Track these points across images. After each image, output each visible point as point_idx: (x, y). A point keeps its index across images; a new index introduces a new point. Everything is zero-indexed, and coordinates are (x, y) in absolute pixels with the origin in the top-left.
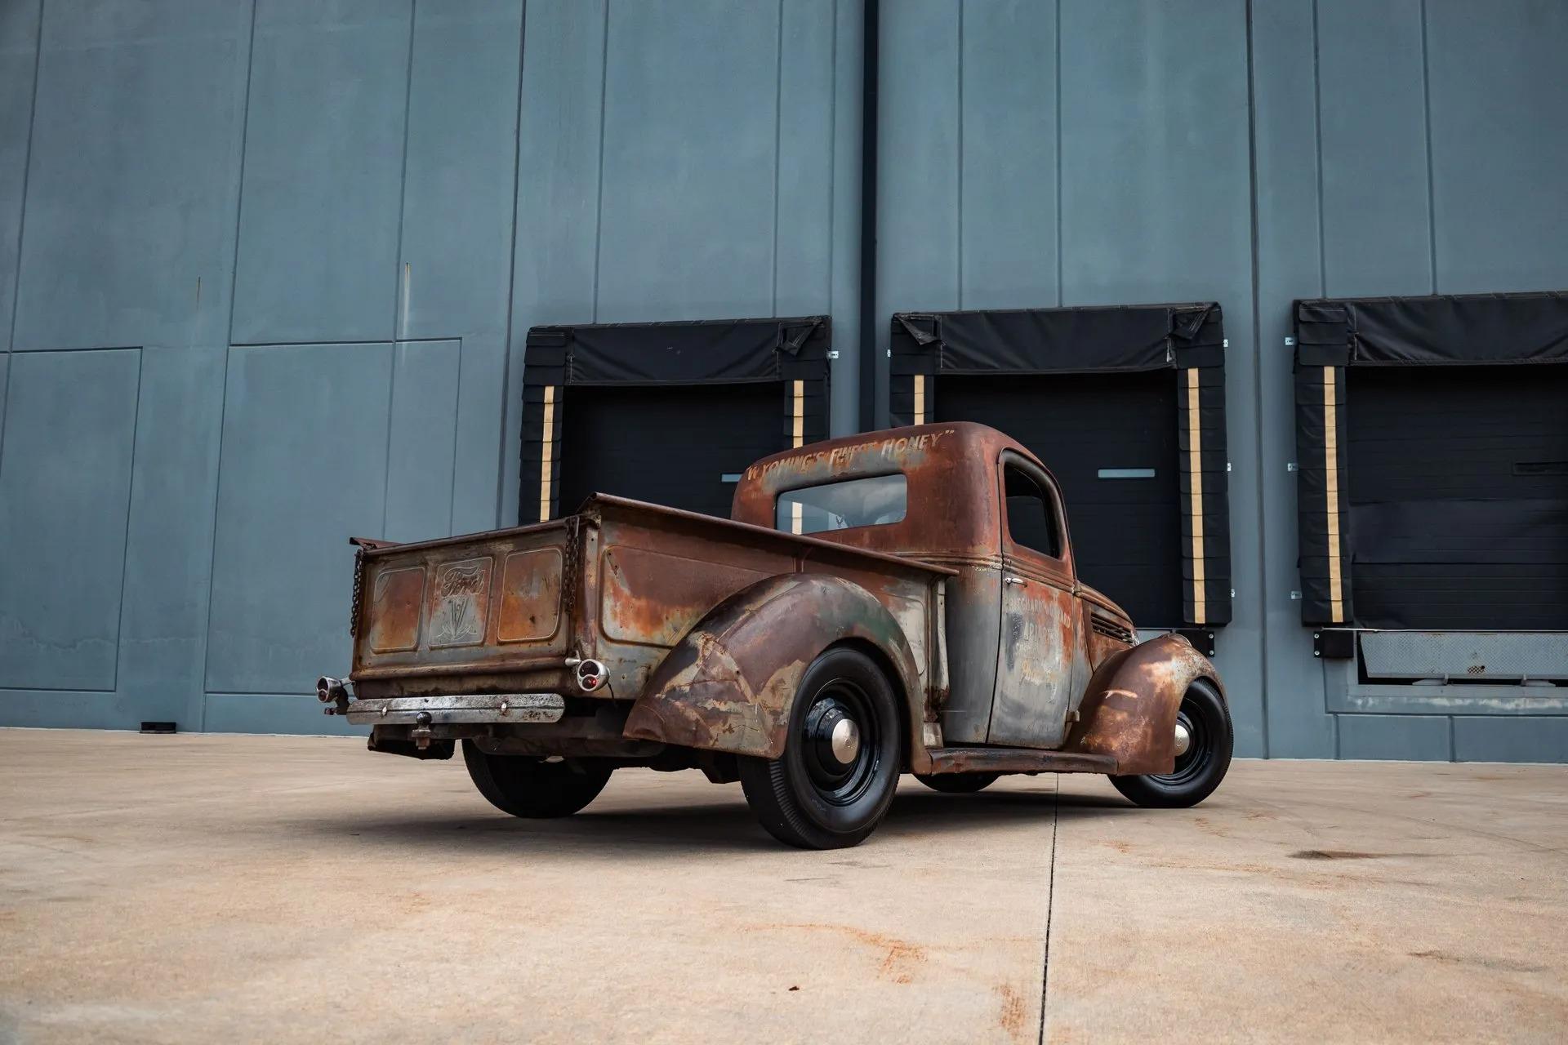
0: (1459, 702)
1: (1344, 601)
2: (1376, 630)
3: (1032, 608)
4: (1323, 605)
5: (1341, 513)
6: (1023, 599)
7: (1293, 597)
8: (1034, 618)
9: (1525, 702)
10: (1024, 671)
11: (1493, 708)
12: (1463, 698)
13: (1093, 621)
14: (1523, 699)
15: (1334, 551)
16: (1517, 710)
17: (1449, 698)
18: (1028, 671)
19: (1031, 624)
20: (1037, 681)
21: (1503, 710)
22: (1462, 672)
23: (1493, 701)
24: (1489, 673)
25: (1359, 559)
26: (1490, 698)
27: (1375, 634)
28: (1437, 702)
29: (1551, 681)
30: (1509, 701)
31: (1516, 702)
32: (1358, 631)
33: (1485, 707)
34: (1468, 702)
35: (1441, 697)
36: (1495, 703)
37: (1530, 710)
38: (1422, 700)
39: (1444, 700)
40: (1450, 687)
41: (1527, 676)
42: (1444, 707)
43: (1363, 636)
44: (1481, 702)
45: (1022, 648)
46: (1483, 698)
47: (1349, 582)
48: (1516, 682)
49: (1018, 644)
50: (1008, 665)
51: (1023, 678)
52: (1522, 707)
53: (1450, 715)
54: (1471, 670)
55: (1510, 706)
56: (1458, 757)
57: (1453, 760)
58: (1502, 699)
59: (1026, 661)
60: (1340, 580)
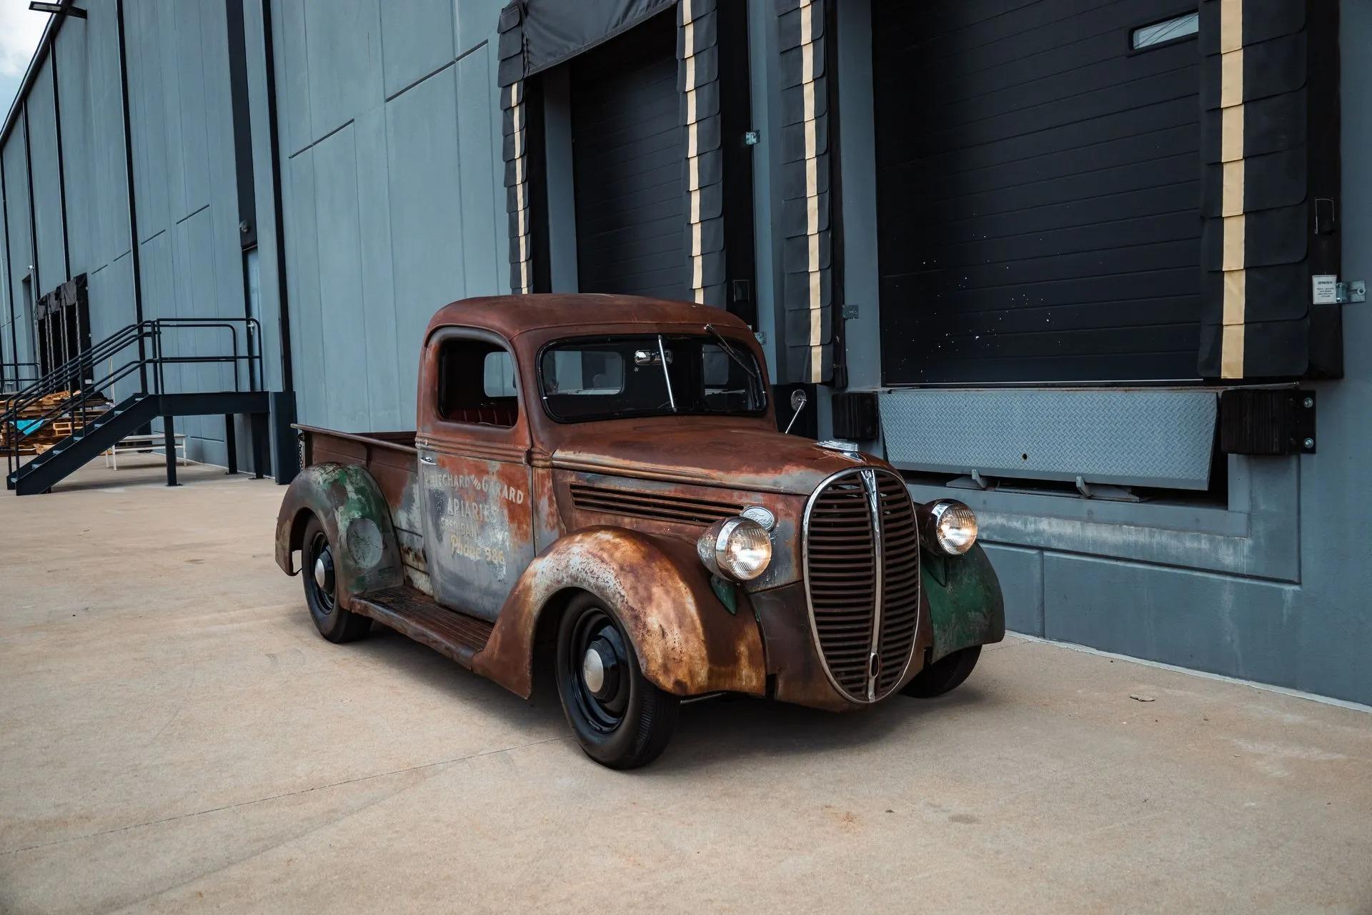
3: (456, 483)
6: (445, 476)
8: (460, 494)
10: (454, 545)
13: (575, 495)
18: (458, 545)
19: (455, 500)
20: (473, 556)
45: (448, 522)
49: (442, 519)
50: (438, 537)
51: (455, 552)
59: (454, 536)
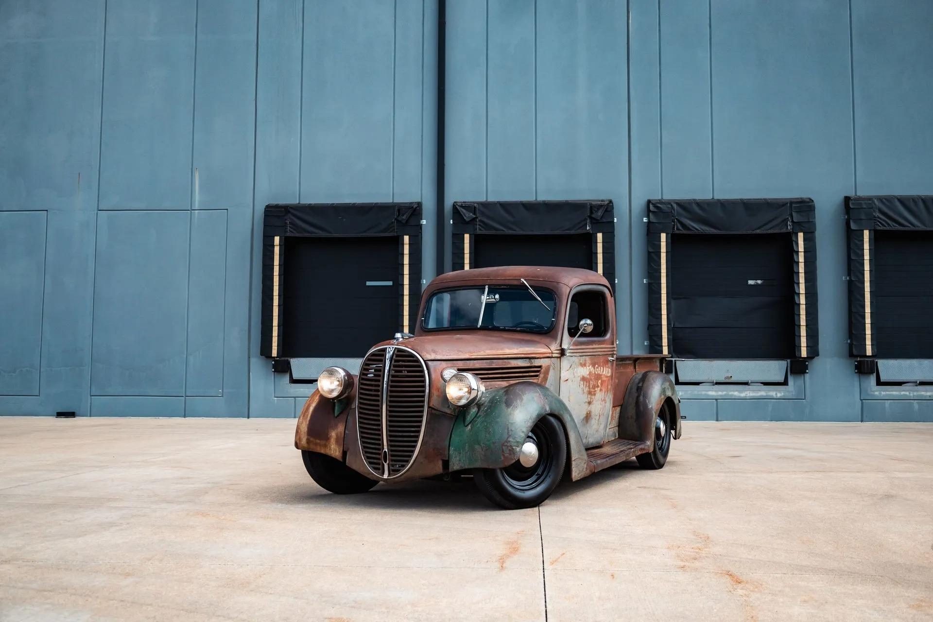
0: (720, 393)
1: (669, 346)
2: (683, 359)
4: (659, 348)
5: (668, 304)
7: (646, 344)
9: (749, 393)
11: (735, 396)
12: (722, 391)
14: (748, 392)
15: (664, 322)
16: (746, 397)
17: (716, 391)
21: (739, 396)
22: (722, 379)
23: (735, 392)
24: (733, 380)
25: (677, 325)
26: (734, 391)
27: (682, 362)
28: (711, 393)
29: (762, 383)
30: (742, 393)
31: (746, 393)
32: (675, 360)
33: (732, 395)
34: (724, 393)
35: (712, 391)
36: (736, 393)
37: (751, 396)
38: (703, 393)
39: (714, 392)
40: (717, 386)
41: (751, 380)
42: (713, 396)
43: (677, 362)
44: (730, 393)
46: (731, 391)
47: (671, 337)
48: (746, 384)
52: (748, 395)
53: (716, 400)
54: (726, 378)
55: (743, 395)
56: (719, 419)
57: (717, 420)
58: (740, 392)
60: (666, 336)
